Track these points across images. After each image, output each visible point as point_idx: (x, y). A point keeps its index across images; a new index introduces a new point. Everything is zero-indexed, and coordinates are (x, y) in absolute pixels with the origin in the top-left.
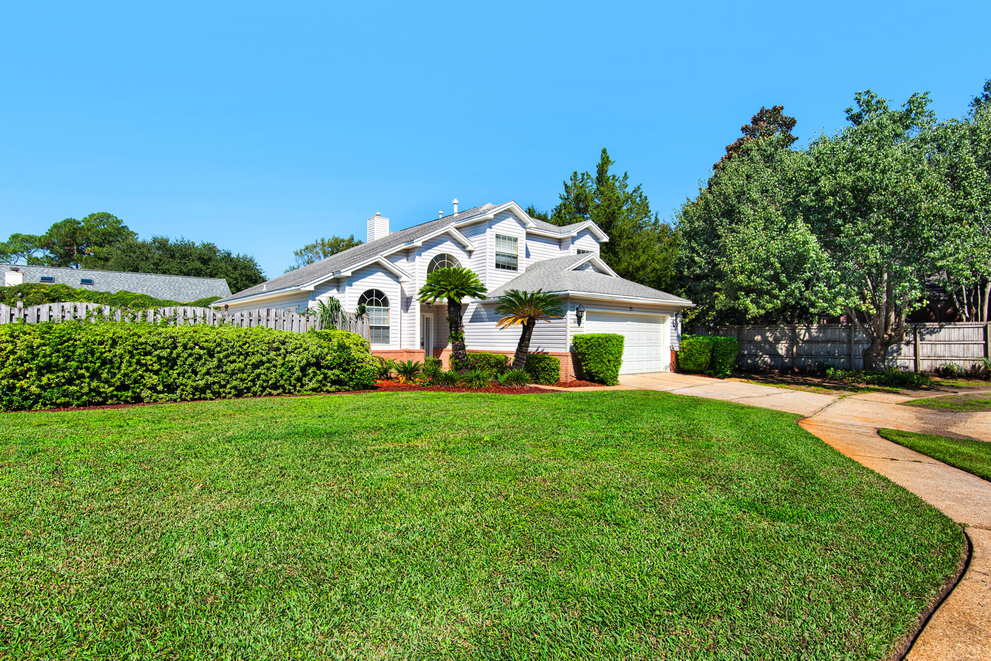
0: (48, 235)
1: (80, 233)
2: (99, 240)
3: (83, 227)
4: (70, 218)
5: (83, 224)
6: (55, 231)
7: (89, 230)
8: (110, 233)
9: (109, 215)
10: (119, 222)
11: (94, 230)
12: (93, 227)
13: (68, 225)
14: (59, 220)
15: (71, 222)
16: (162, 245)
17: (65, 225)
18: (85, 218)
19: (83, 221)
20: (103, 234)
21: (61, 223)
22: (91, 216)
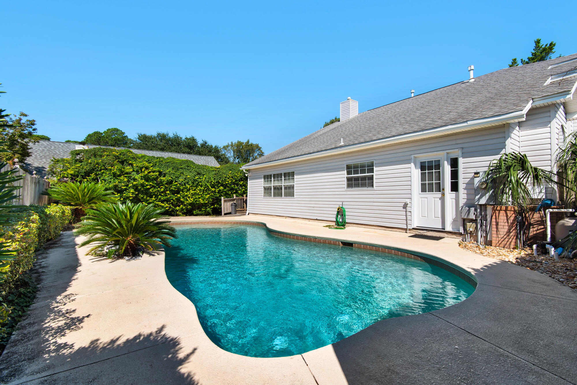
0: (85, 141)
1: (102, 139)
2: (113, 143)
3: (104, 136)
4: (97, 131)
5: (104, 134)
6: (89, 138)
7: (107, 138)
8: (119, 139)
9: (118, 129)
10: (123, 133)
11: (110, 138)
12: (109, 136)
13: (96, 135)
14: (91, 132)
15: (97, 133)
16: (163, 137)
17: (94, 135)
18: (105, 131)
19: (104, 133)
20: (115, 140)
21: (92, 134)
22: (108, 130)
